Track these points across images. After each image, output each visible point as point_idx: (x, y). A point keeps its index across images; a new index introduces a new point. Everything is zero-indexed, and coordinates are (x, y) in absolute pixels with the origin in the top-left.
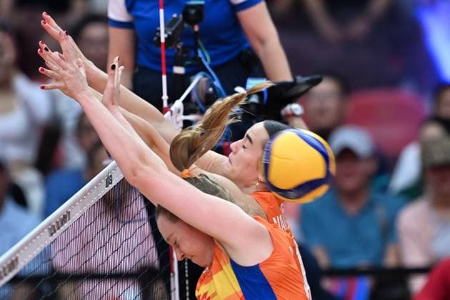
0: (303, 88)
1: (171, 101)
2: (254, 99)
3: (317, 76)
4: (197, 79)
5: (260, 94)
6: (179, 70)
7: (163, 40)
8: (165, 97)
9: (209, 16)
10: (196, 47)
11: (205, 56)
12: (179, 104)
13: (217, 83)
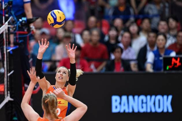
0: (34, 20)
1: (5, 22)
2: (24, 22)
3: (38, 17)
4: (11, 18)
5: (25, 21)
6: (7, 15)
7: (3, 8)
8: (4, 21)
9: (14, 3)
10: (11, 10)
11: (13, 12)
12: (7, 23)
13: (15, 18)
